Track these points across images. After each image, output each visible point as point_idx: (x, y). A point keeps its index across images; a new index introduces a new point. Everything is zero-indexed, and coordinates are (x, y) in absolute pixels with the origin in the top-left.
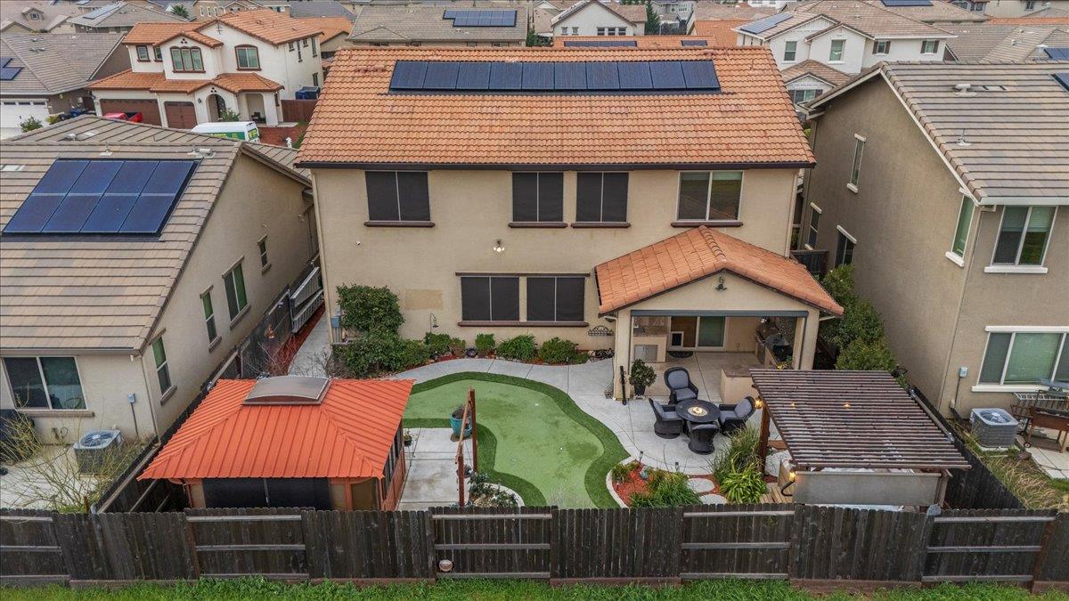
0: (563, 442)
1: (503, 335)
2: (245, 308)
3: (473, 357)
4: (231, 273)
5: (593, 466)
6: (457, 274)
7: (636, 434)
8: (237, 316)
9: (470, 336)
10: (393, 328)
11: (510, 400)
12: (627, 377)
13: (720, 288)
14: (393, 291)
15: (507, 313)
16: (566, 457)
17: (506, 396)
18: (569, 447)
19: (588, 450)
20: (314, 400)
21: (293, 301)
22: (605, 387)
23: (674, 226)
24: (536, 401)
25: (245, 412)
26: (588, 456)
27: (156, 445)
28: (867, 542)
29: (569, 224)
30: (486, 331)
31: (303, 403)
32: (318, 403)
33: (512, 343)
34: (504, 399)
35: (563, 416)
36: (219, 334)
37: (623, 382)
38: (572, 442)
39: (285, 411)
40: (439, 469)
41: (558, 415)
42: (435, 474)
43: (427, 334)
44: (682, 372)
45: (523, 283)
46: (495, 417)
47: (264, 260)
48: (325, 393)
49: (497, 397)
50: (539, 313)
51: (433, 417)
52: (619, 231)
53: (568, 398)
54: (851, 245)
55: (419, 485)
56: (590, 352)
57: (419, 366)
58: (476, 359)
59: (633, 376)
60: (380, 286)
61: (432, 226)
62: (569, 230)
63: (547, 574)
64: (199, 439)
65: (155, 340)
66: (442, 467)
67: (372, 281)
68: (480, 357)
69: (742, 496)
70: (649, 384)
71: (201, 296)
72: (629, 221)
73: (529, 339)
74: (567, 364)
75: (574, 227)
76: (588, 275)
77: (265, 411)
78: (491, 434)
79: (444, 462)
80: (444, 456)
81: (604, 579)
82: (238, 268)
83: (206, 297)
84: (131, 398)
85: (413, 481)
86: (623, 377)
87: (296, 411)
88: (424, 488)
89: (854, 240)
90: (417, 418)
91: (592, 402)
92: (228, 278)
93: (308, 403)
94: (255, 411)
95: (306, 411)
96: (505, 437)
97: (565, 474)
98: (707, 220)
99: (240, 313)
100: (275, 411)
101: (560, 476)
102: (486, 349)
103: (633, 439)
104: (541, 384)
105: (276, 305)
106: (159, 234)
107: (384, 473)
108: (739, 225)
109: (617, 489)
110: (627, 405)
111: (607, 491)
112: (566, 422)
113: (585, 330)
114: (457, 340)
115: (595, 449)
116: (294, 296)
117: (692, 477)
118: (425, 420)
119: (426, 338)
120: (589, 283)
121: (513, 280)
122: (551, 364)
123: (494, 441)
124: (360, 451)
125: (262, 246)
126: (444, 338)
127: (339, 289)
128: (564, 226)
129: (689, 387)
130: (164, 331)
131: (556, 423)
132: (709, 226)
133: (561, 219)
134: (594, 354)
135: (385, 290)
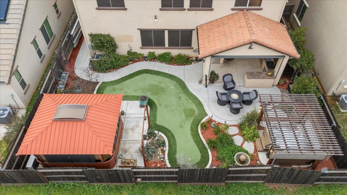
0: (182, 108)
1: (159, 52)
2: (53, 36)
3: (147, 61)
4: (43, 25)
5: (194, 120)
6: (138, 29)
7: (210, 103)
8: (50, 42)
9: (146, 52)
10: (114, 51)
11: (162, 85)
12: (208, 78)
13: (250, 48)
14: (112, 35)
15: (160, 43)
16: (183, 117)
17: (161, 83)
18: (185, 111)
19: (192, 111)
20: (82, 119)
21: (72, 35)
22: (199, 79)
23: (233, 9)
24: (171, 85)
25: (54, 123)
26: (192, 116)
27: (23, 128)
28: (296, 176)
29: (186, 9)
30: (152, 51)
31: (78, 120)
32: (84, 120)
33: (162, 56)
34: (160, 85)
35: (182, 94)
36: (43, 53)
37: (206, 80)
38: (186, 108)
39: (71, 123)
40: (136, 123)
41: (181, 93)
42: (134, 126)
43: (128, 51)
44: (230, 76)
45: (166, 33)
46: (156, 94)
47: (57, 12)
48: (86, 114)
49: (157, 83)
50: (173, 44)
51: (133, 95)
52: (208, 12)
53: (184, 84)
54: (305, 7)
55: (128, 131)
56: (193, 58)
57: (126, 66)
58: (148, 62)
59: (210, 78)
60: (106, 33)
61: (126, 9)
62: (186, 11)
63: (176, 181)
64: (37, 137)
65: (15, 72)
66: (137, 122)
67: (103, 31)
68: (150, 61)
69: (249, 138)
70: (216, 80)
71: (31, 43)
72: (213, 7)
73: (169, 54)
74: (184, 65)
75: (188, 10)
76: (194, 30)
77: (62, 123)
78: (155, 104)
79: (137, 119)
80: (137, 116)
81: (197, 183)
82: (46, 22)
83: (34, 42)
84: (11, 96)
85: (126, 129)
86: (206, 78)
87: (75, 123)
88: (130, 133)
89: (308, 6)
90: (126, 95)
91: (194, 87)
92: (42, 29)
93: (79, 120)
94: (58, 123)
95: (79, 123)
96: (160, 105)
97: (183, 125)
98: (247, 7)
99: (51, 40)
100: (66, 123)
101: (181, 126)
102: (152, 58)
103: (209, 106)
104: (174, 76)
105: (65, 40)
106: (5, 20)
107: (113, 153)
108: (261, 9)
109: (202, 133)
110: (207, 88)
111: (198, 134)
112: (184, 97)
113: (192, 50)
114: (140, 54)
115: (194, 111)
116: (72, 33)
117: (230, 126)
118: (129, 96)
119: (128, 52)
120: (194, 33)
121: (162, 31)
122: (178, 65)
123: (156, 107)
124: (102, 143)
125: (55, 6)
126: (135, 53)
127: (89, 35)
128: (184, 10)
129: (232, 81)
130: (18, 66)
131: (180, 98)
132: (247, 10)
133: (183, 6)
134: (195, 59)
135: (109, 35)
